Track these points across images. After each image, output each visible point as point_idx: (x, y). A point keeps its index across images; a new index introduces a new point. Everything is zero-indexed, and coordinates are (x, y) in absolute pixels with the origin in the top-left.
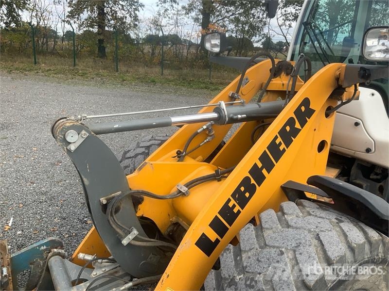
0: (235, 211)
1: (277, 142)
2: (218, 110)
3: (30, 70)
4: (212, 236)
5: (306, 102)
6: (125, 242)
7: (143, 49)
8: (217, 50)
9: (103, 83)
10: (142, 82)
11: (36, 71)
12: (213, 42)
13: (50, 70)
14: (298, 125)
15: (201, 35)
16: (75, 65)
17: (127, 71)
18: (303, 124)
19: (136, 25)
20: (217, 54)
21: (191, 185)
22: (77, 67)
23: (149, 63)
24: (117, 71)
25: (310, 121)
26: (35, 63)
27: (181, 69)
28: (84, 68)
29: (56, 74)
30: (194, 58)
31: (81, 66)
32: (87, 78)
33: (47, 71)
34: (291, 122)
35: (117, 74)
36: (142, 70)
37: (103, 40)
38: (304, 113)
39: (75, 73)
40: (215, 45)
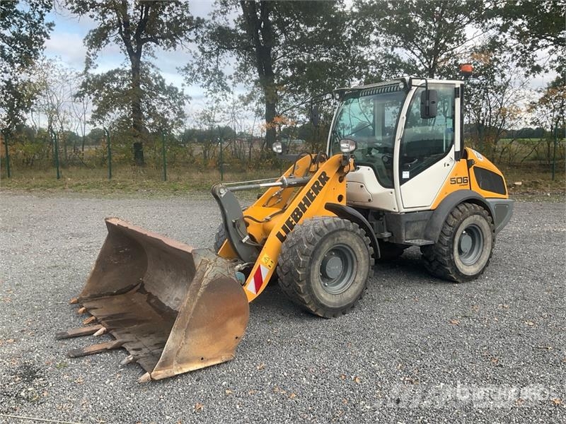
0: (293, 223)
1: (311, 192)
2: (282, 181)
3: (54, 187)
4: (284, 234)
5: (324, 173)
6: (244, 241)
7: (192, 151)
8: (280, 151)
9: (152, 194)
10: (198, 190)
11: (61, 187)
12: (278, 147)
13: (79, 184)
14: (321, 185)
15: (265, 130)
16: (110, 177)
17: (178, 178)
18: (324, 184)
19: (181, 122)
20: (281, 154)
21: (272, 216)
22: (113, 179)
23: (203, 167)
24: (166, 180)
25: (328, 183)
26: (58, 178)
27: (245, 171)
28: (123, 179)
29: (88, 188)
30: (260, 157)
31: (118, 177)
32: (129, 190)
33: (76, 186)
34: (316, 183)
35: (165, 183)
36: (196, 176)
37: (142, 143)
38: (324, 178)
39: (112, 186)
40: (279, 149)
